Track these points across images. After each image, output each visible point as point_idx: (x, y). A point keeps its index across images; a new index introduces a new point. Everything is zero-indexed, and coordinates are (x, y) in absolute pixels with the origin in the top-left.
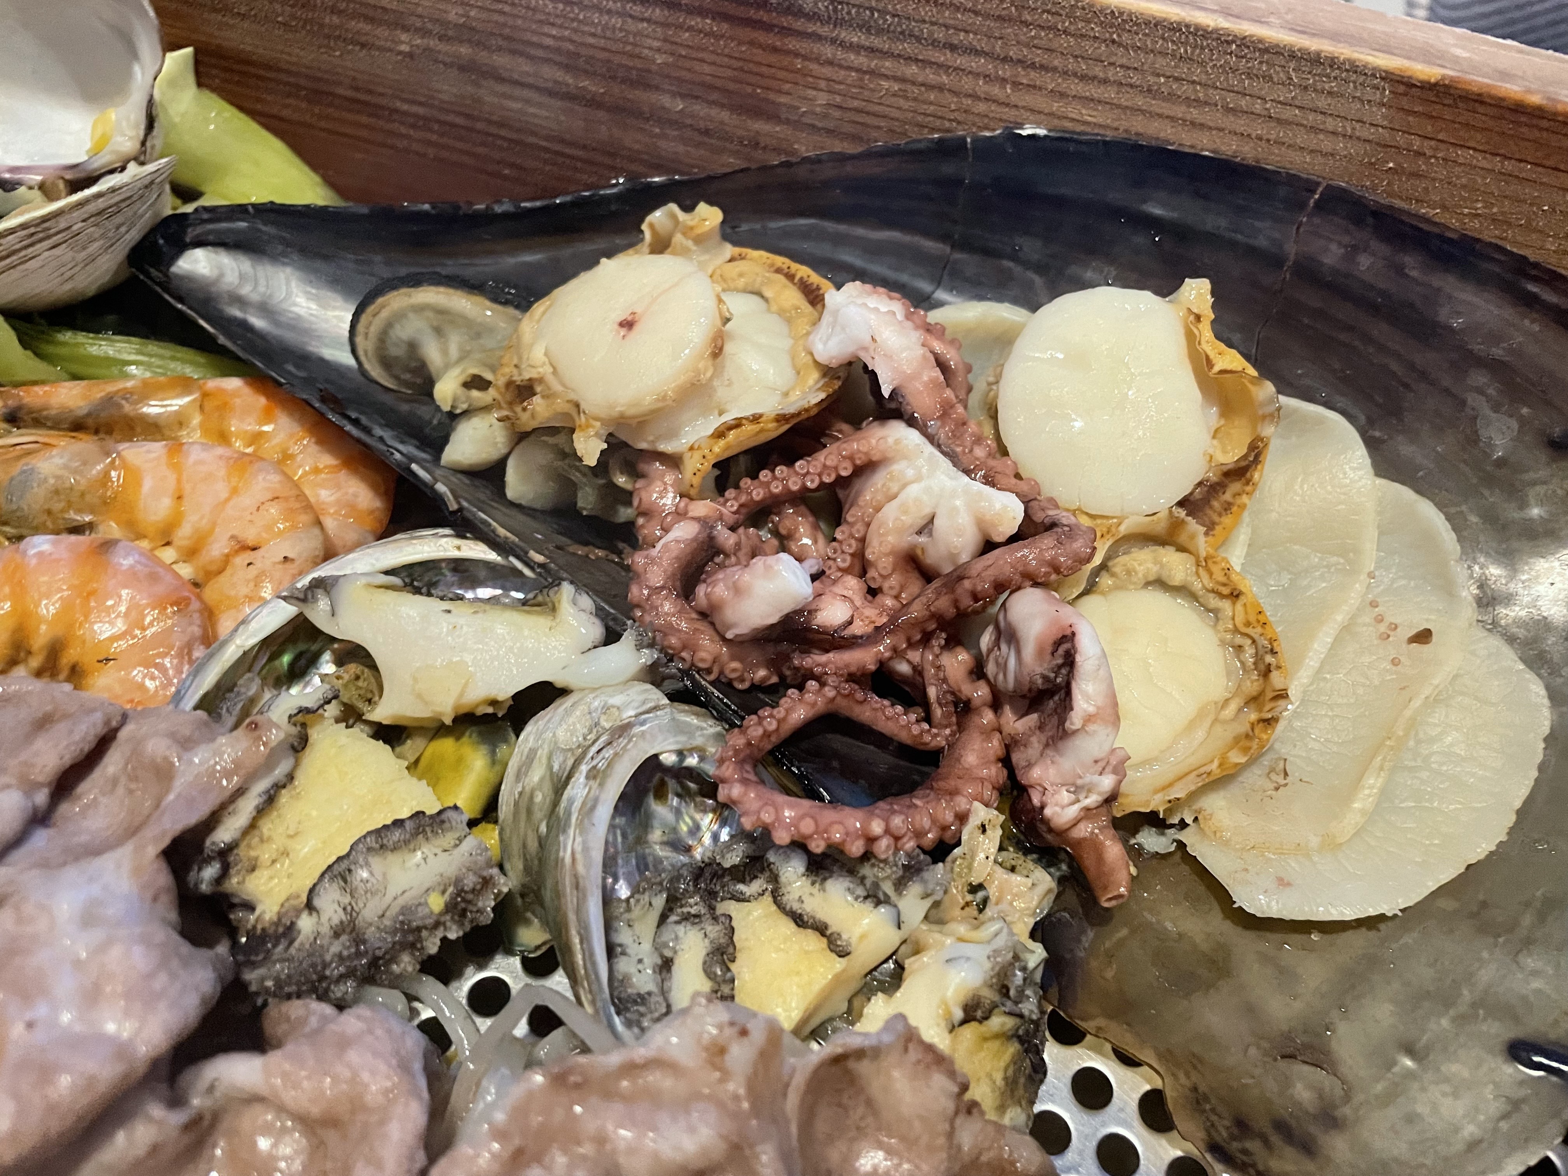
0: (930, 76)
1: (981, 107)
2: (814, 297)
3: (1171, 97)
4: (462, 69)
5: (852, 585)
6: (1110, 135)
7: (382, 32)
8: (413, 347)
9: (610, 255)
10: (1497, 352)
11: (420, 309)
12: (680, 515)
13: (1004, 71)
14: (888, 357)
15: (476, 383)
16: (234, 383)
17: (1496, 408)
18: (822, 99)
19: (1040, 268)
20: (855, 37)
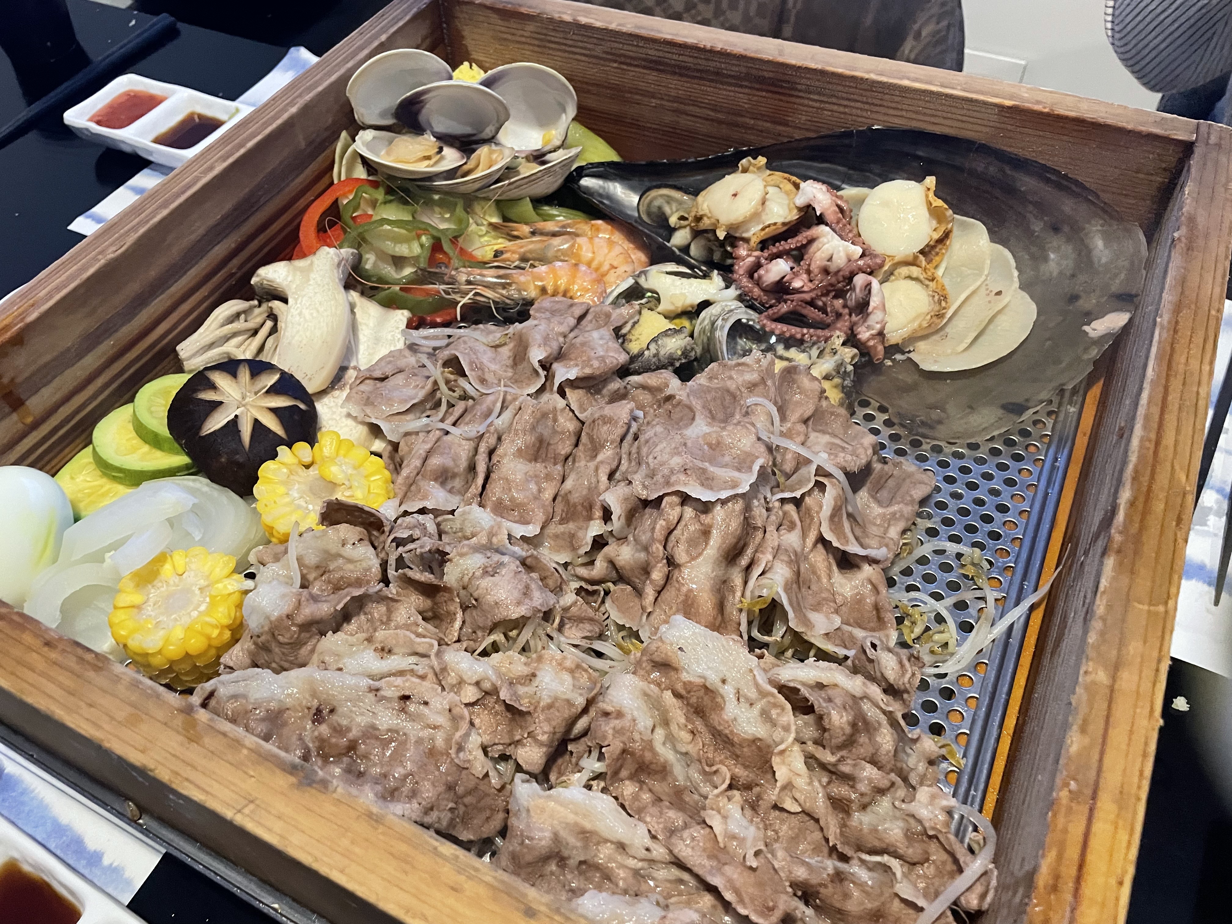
0: (842, 109)
1: (860, 119)
2: (797, 186)
3: (925, 114)
4: (674, 111)
5: (805, 276)
6: (905, 128)
7: (646, 99)
8: (660, 208)
9: (729, 174)
10: (1036, 198)
11: (662, 196)
12: (749, 256)
13: (867, 107)
14: (819, 202)
15: (682, 218)
16: (600, 222)
17: (1036, 217)
18: (804, 118)
19: (880, 175)
20: (816, 97)
